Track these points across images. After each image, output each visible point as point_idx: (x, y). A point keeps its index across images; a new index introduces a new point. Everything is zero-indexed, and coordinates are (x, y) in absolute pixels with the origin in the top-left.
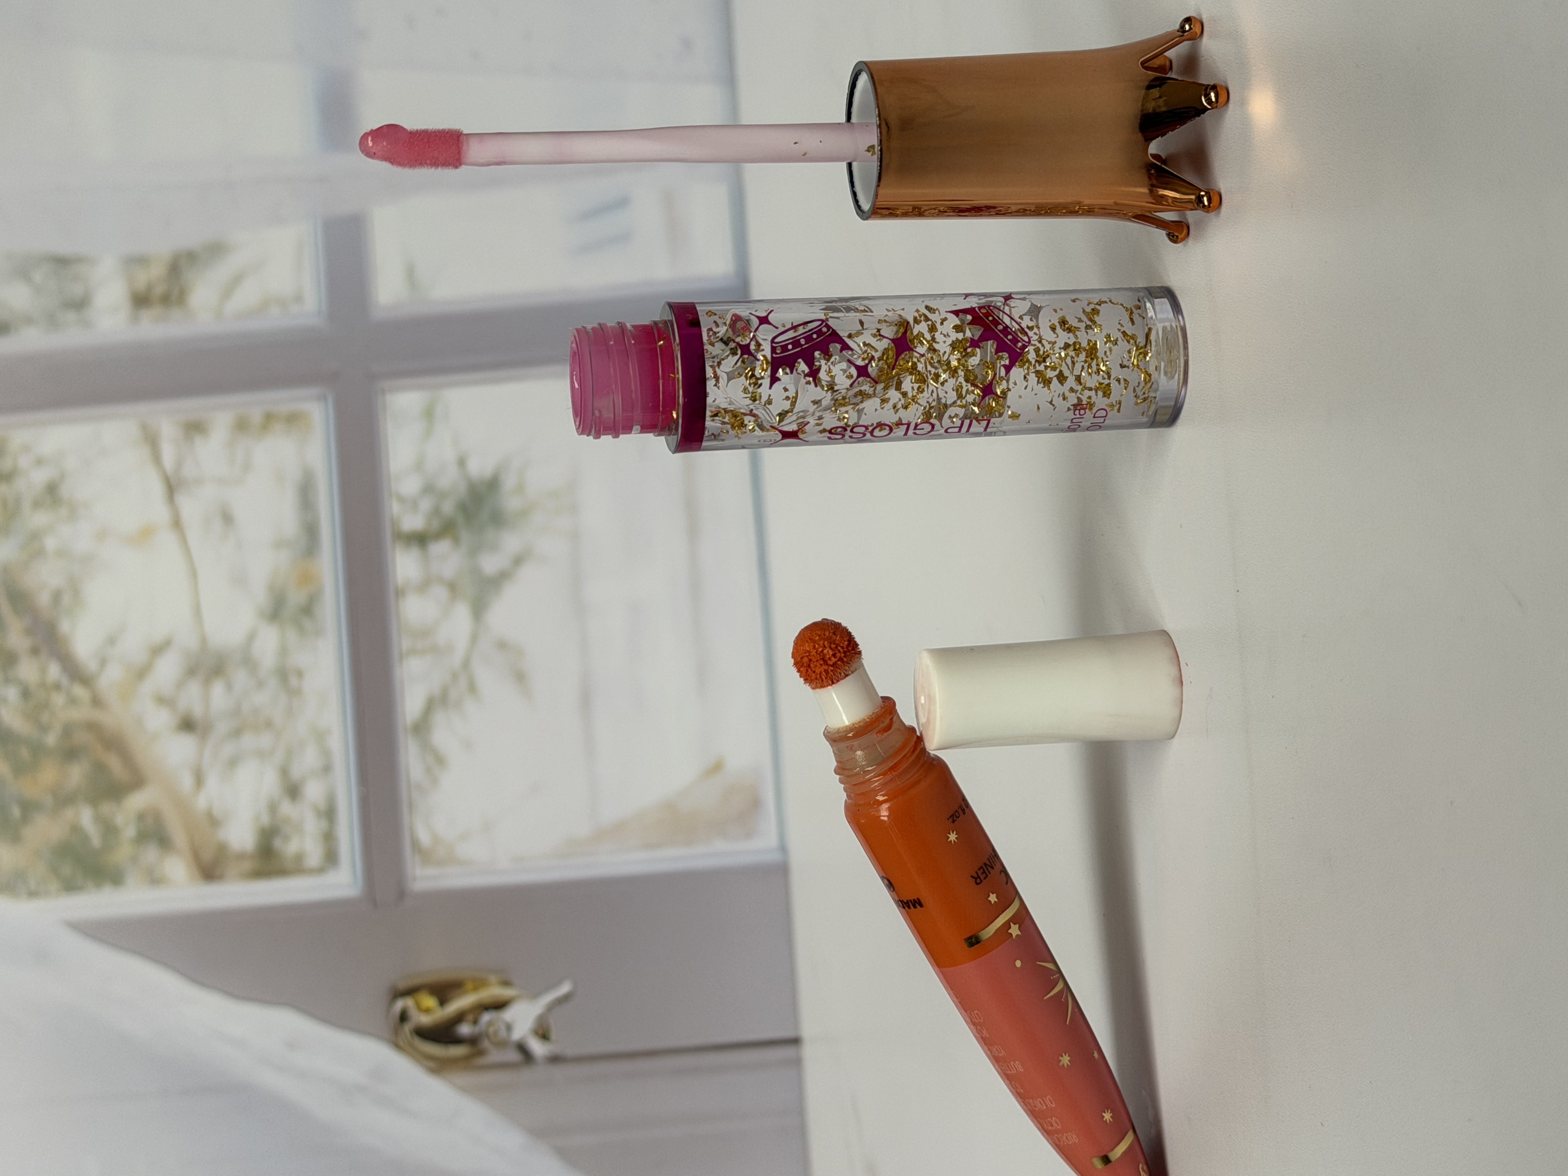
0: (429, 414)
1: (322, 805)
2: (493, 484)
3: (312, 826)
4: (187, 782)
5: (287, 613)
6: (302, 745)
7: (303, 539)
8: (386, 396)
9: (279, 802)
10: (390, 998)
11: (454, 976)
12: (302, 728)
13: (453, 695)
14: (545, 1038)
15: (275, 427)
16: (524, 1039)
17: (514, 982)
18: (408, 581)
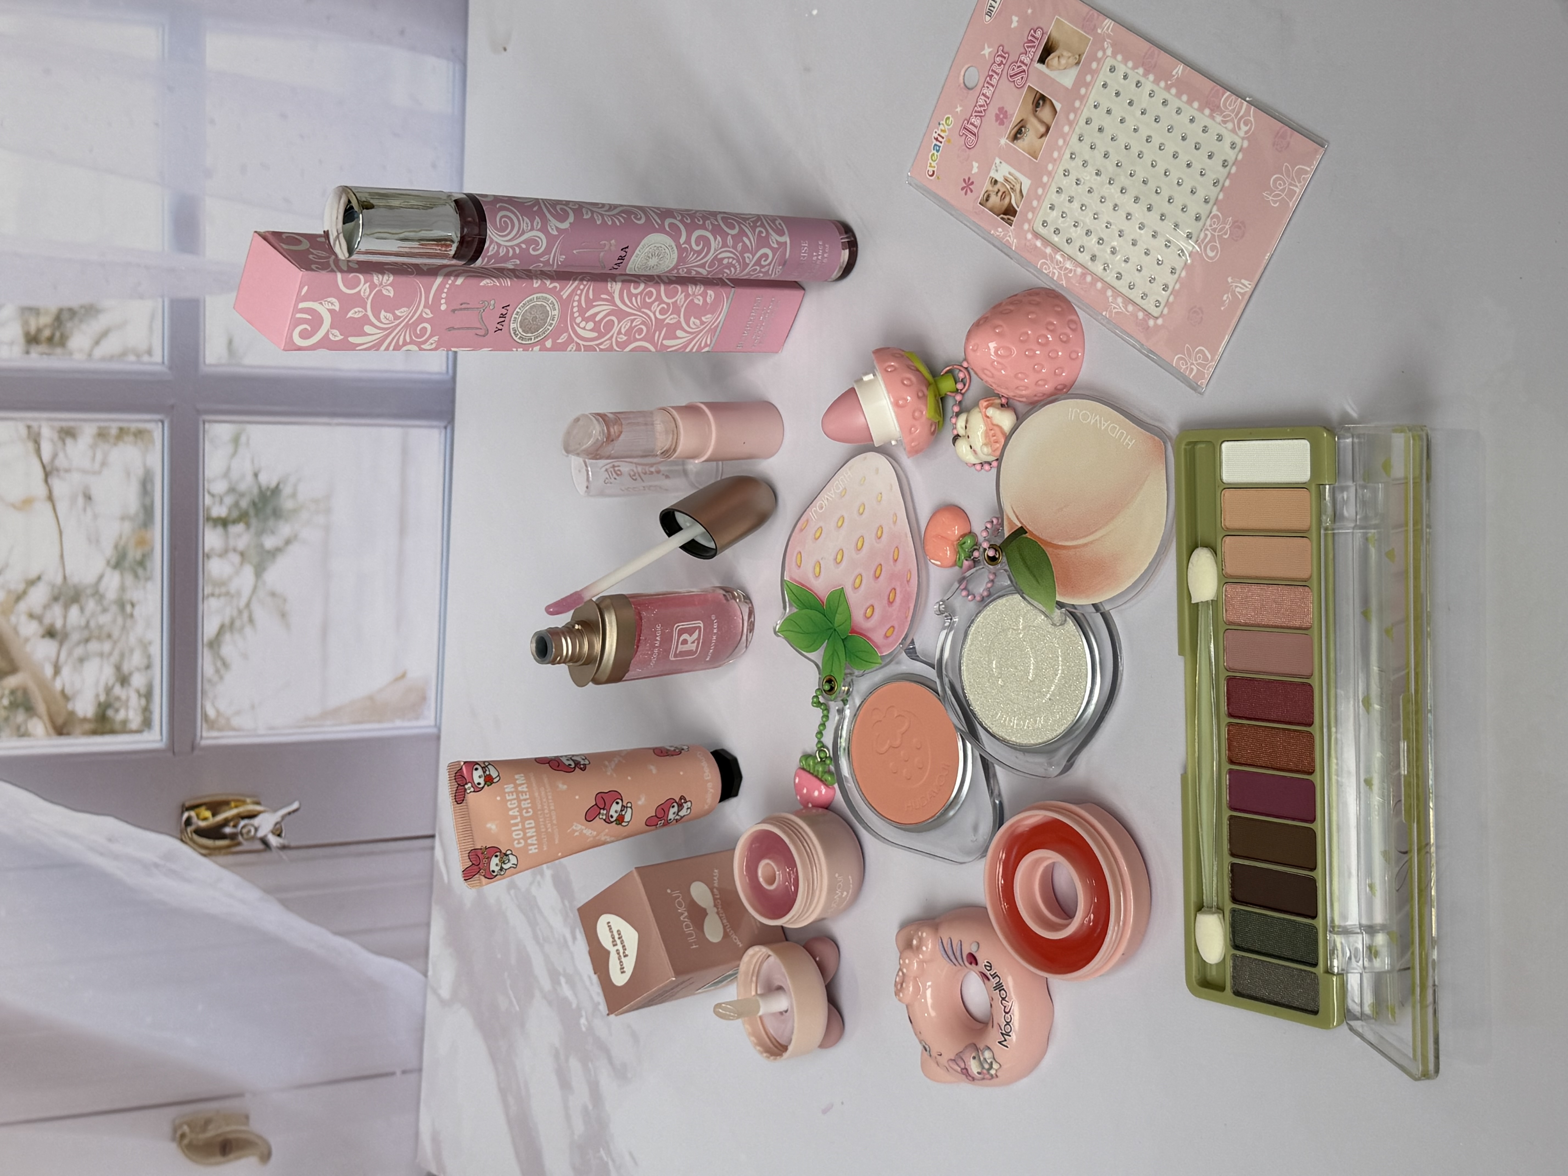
0: (236, 440)
1: (143, 690)
2: (276, 491)
3: (135, 702)
4: (49, 671)
5: (127, 564)
6: (132, 651)
7: (141, 516)
8: (207, 426)
9: (113, 687)
10: (180, 811)
11: (224, 798)
12: (132, 640)
13: (238, 623)
14: (279, 835)
15: (126, 438)
16: (266, 836)
17: (262, 802)
18: (212, 549)
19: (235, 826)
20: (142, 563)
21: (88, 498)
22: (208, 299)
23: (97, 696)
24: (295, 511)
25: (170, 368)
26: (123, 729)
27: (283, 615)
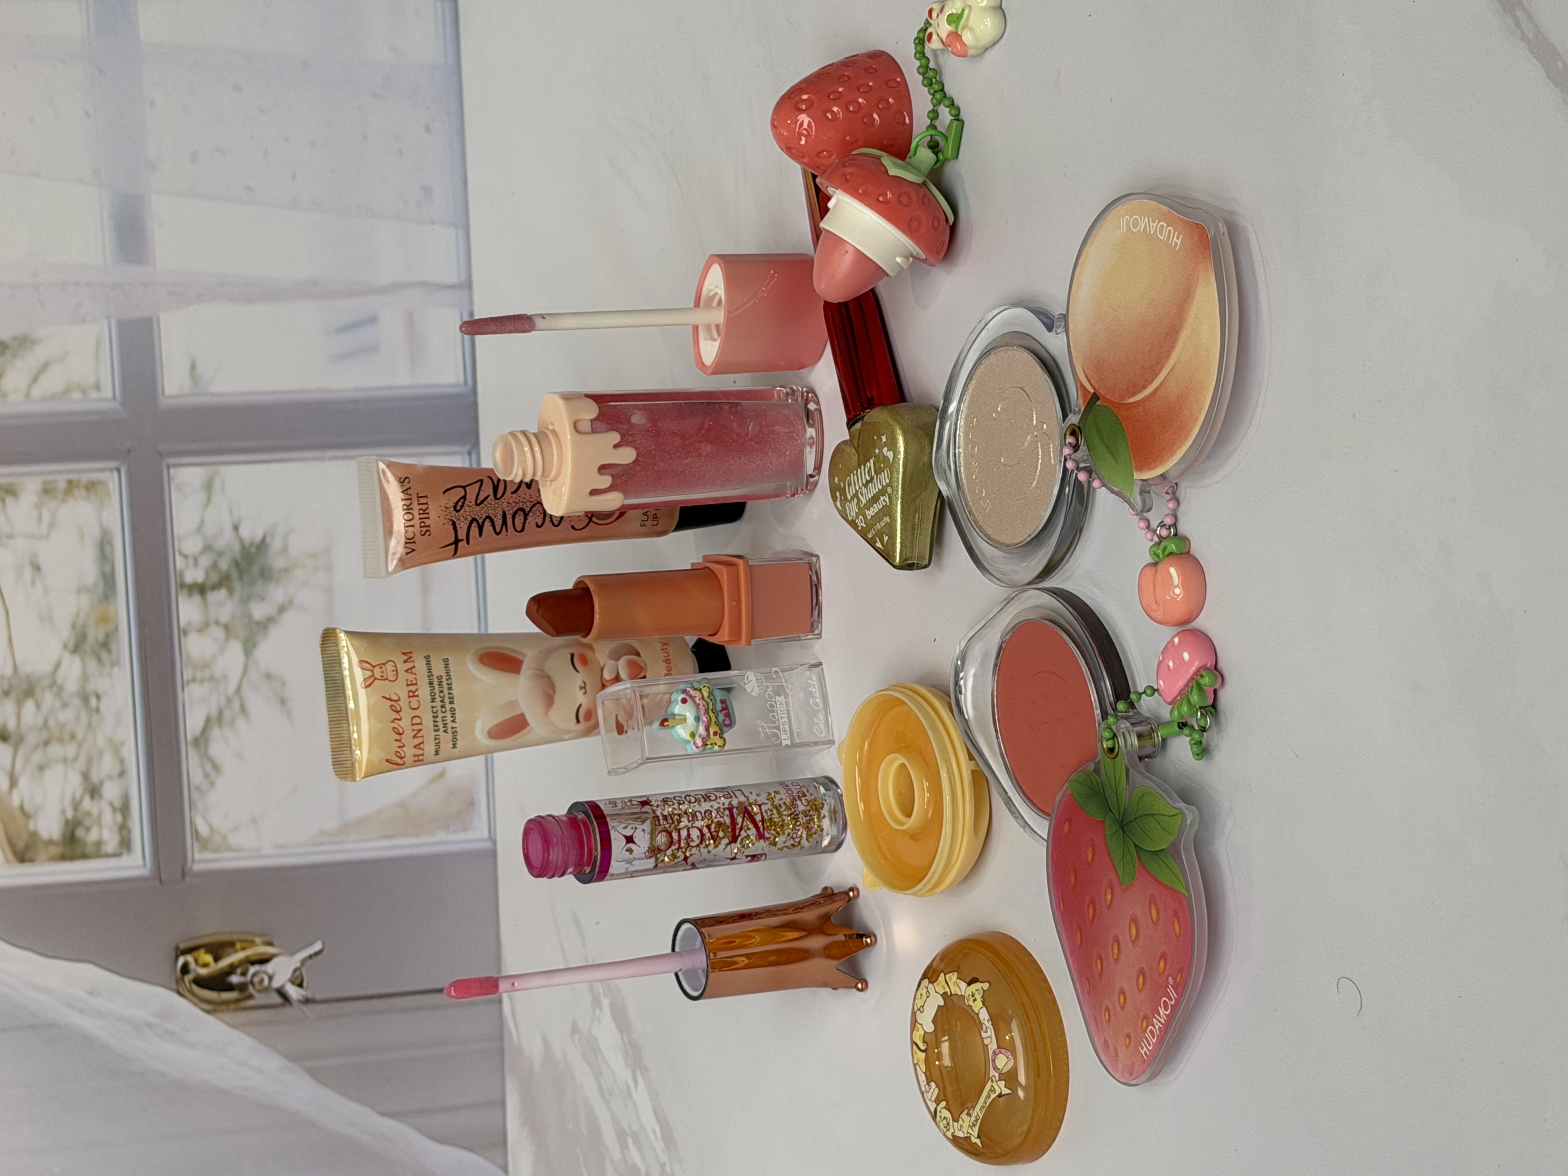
0: (209, 486)
1: (118, 803)
2: (262, 546)
3: (109, 818)
4: (4, 783)
5: (87, 647)
6: (101, 755)
7: (101, 586)
8: (172, 471)
9: (81, 801)
10: (173, 955)
11: (226, 938)
12: (101, 740)
13: (227, 715)
14: (300, 985)
15: (76, 492)
16: (283, 986)
17: (275, 942)
18: (189, 623)
19: (244, 974)
20: (105, 645)
21: (37, 568)
22: (161, 315)
23: (63, 812)
24: (287, 570)
25: (124, 403)
26: (98, 852)
27: (283, 702)
